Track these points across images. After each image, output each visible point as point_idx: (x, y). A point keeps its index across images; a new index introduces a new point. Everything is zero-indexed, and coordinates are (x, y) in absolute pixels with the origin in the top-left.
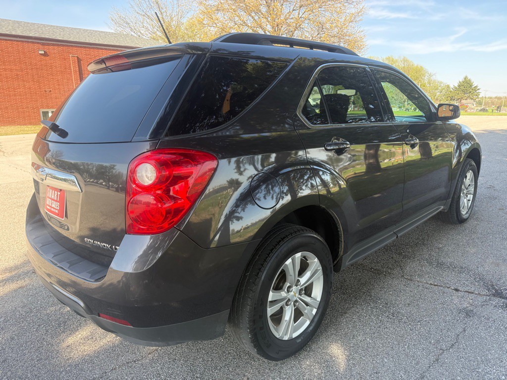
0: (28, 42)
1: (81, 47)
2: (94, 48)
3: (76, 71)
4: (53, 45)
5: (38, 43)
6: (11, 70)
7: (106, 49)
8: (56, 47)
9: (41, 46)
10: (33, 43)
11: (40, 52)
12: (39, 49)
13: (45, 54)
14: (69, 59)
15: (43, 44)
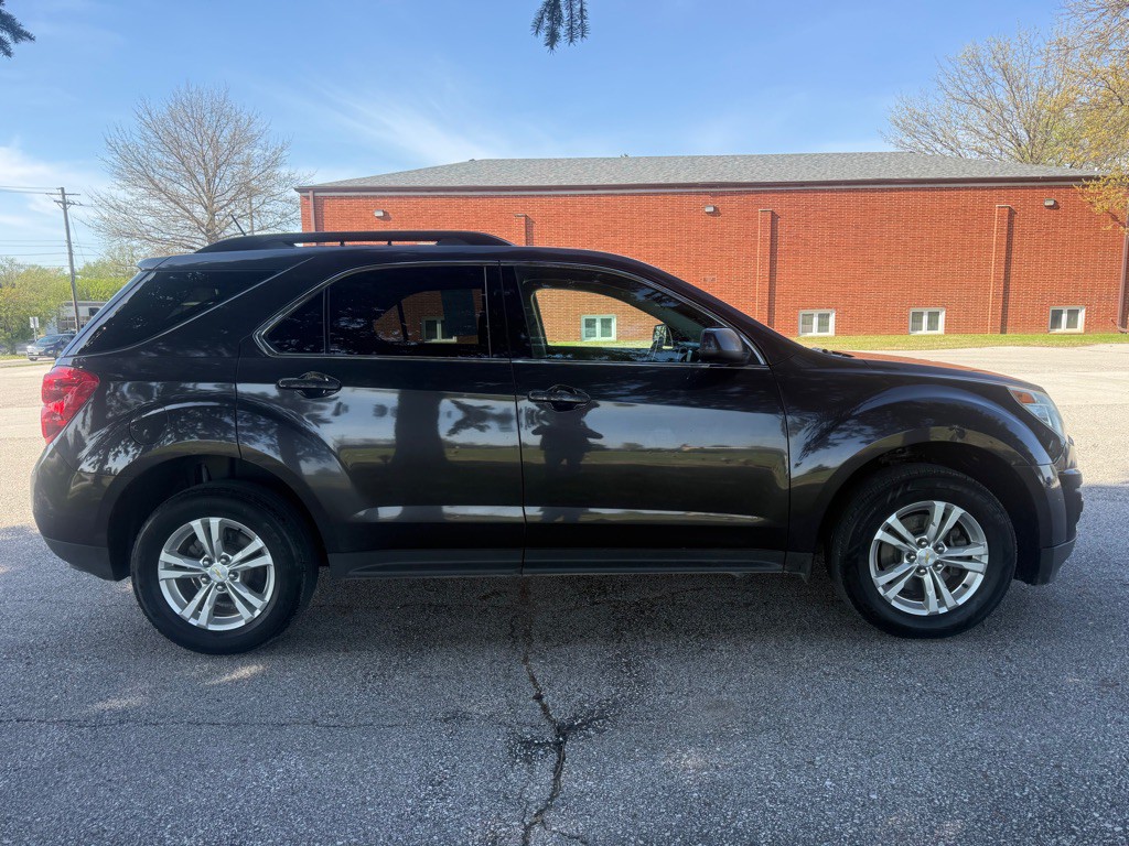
0: (690, 193)
1: (782, 192)
2: (807, 191)
3: (765, 240)
4: (732, 193)
5: (706, 193)
6: (656, 246)
7: (832, 191)
8: (735, 198)
9: (709, 198)
10: (698, 193)
11: (708, 210)
12: (706, 204)
13: (716, 213)
14: (757, 217)
15: (715, 195)
